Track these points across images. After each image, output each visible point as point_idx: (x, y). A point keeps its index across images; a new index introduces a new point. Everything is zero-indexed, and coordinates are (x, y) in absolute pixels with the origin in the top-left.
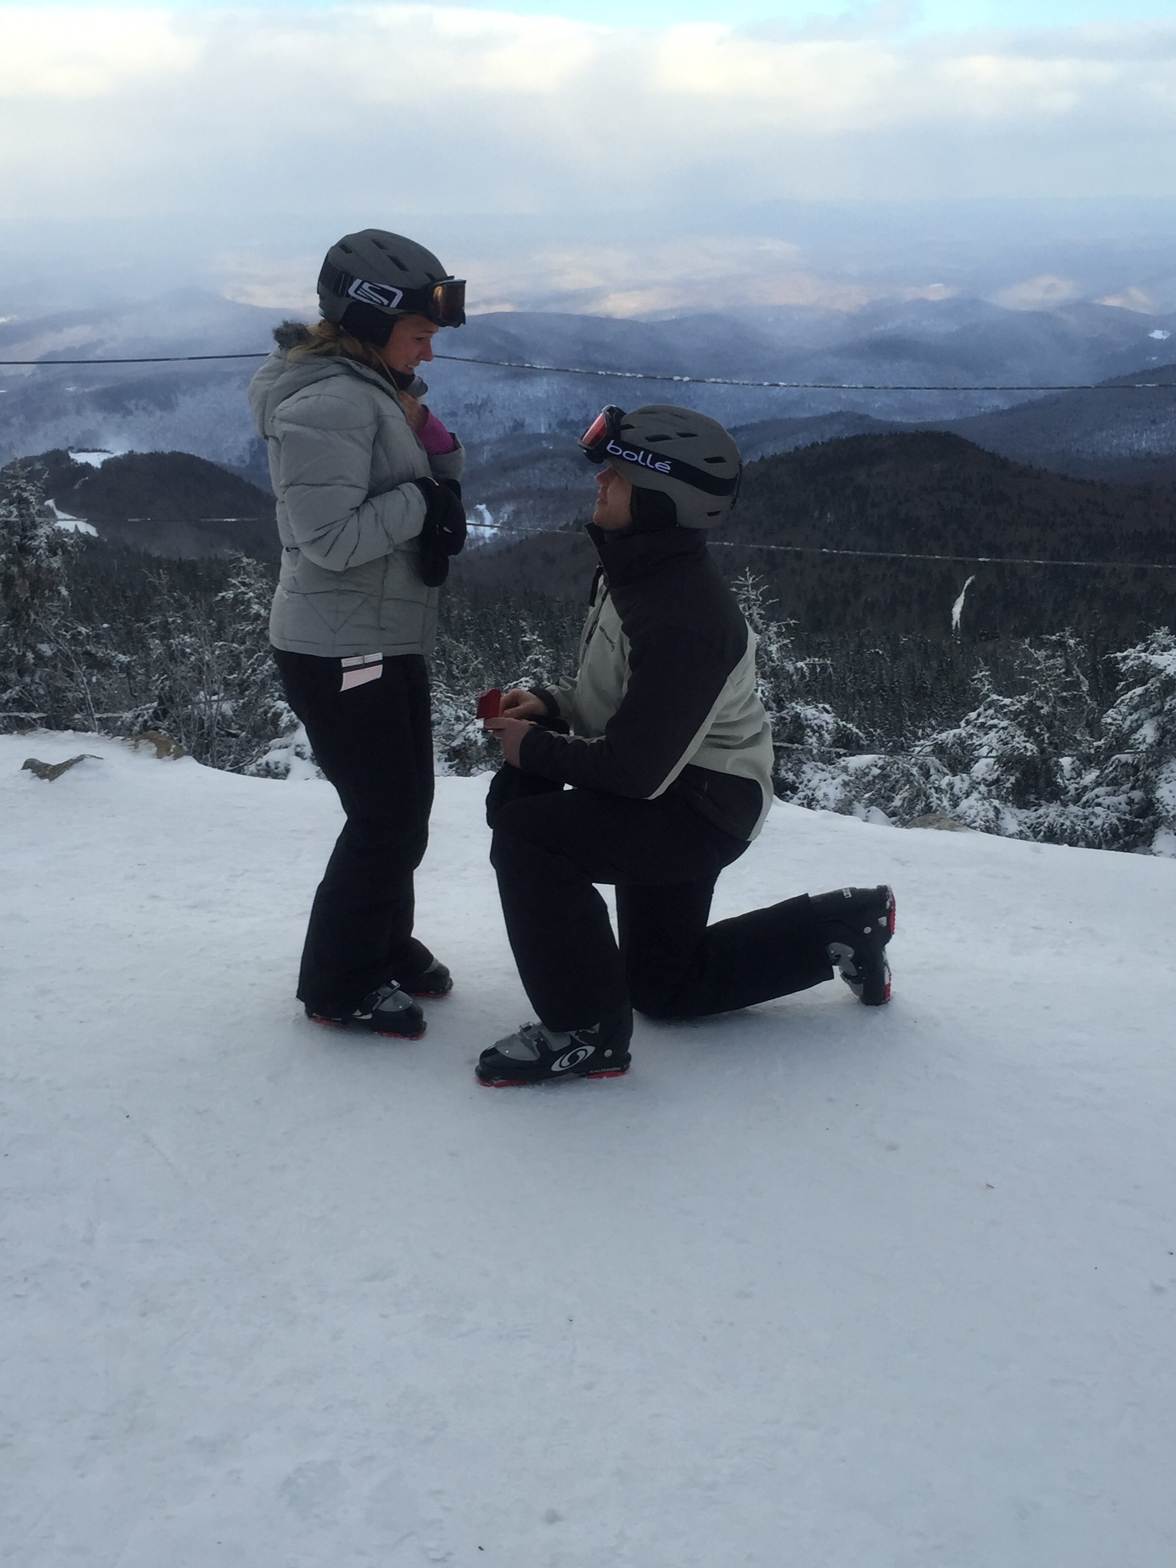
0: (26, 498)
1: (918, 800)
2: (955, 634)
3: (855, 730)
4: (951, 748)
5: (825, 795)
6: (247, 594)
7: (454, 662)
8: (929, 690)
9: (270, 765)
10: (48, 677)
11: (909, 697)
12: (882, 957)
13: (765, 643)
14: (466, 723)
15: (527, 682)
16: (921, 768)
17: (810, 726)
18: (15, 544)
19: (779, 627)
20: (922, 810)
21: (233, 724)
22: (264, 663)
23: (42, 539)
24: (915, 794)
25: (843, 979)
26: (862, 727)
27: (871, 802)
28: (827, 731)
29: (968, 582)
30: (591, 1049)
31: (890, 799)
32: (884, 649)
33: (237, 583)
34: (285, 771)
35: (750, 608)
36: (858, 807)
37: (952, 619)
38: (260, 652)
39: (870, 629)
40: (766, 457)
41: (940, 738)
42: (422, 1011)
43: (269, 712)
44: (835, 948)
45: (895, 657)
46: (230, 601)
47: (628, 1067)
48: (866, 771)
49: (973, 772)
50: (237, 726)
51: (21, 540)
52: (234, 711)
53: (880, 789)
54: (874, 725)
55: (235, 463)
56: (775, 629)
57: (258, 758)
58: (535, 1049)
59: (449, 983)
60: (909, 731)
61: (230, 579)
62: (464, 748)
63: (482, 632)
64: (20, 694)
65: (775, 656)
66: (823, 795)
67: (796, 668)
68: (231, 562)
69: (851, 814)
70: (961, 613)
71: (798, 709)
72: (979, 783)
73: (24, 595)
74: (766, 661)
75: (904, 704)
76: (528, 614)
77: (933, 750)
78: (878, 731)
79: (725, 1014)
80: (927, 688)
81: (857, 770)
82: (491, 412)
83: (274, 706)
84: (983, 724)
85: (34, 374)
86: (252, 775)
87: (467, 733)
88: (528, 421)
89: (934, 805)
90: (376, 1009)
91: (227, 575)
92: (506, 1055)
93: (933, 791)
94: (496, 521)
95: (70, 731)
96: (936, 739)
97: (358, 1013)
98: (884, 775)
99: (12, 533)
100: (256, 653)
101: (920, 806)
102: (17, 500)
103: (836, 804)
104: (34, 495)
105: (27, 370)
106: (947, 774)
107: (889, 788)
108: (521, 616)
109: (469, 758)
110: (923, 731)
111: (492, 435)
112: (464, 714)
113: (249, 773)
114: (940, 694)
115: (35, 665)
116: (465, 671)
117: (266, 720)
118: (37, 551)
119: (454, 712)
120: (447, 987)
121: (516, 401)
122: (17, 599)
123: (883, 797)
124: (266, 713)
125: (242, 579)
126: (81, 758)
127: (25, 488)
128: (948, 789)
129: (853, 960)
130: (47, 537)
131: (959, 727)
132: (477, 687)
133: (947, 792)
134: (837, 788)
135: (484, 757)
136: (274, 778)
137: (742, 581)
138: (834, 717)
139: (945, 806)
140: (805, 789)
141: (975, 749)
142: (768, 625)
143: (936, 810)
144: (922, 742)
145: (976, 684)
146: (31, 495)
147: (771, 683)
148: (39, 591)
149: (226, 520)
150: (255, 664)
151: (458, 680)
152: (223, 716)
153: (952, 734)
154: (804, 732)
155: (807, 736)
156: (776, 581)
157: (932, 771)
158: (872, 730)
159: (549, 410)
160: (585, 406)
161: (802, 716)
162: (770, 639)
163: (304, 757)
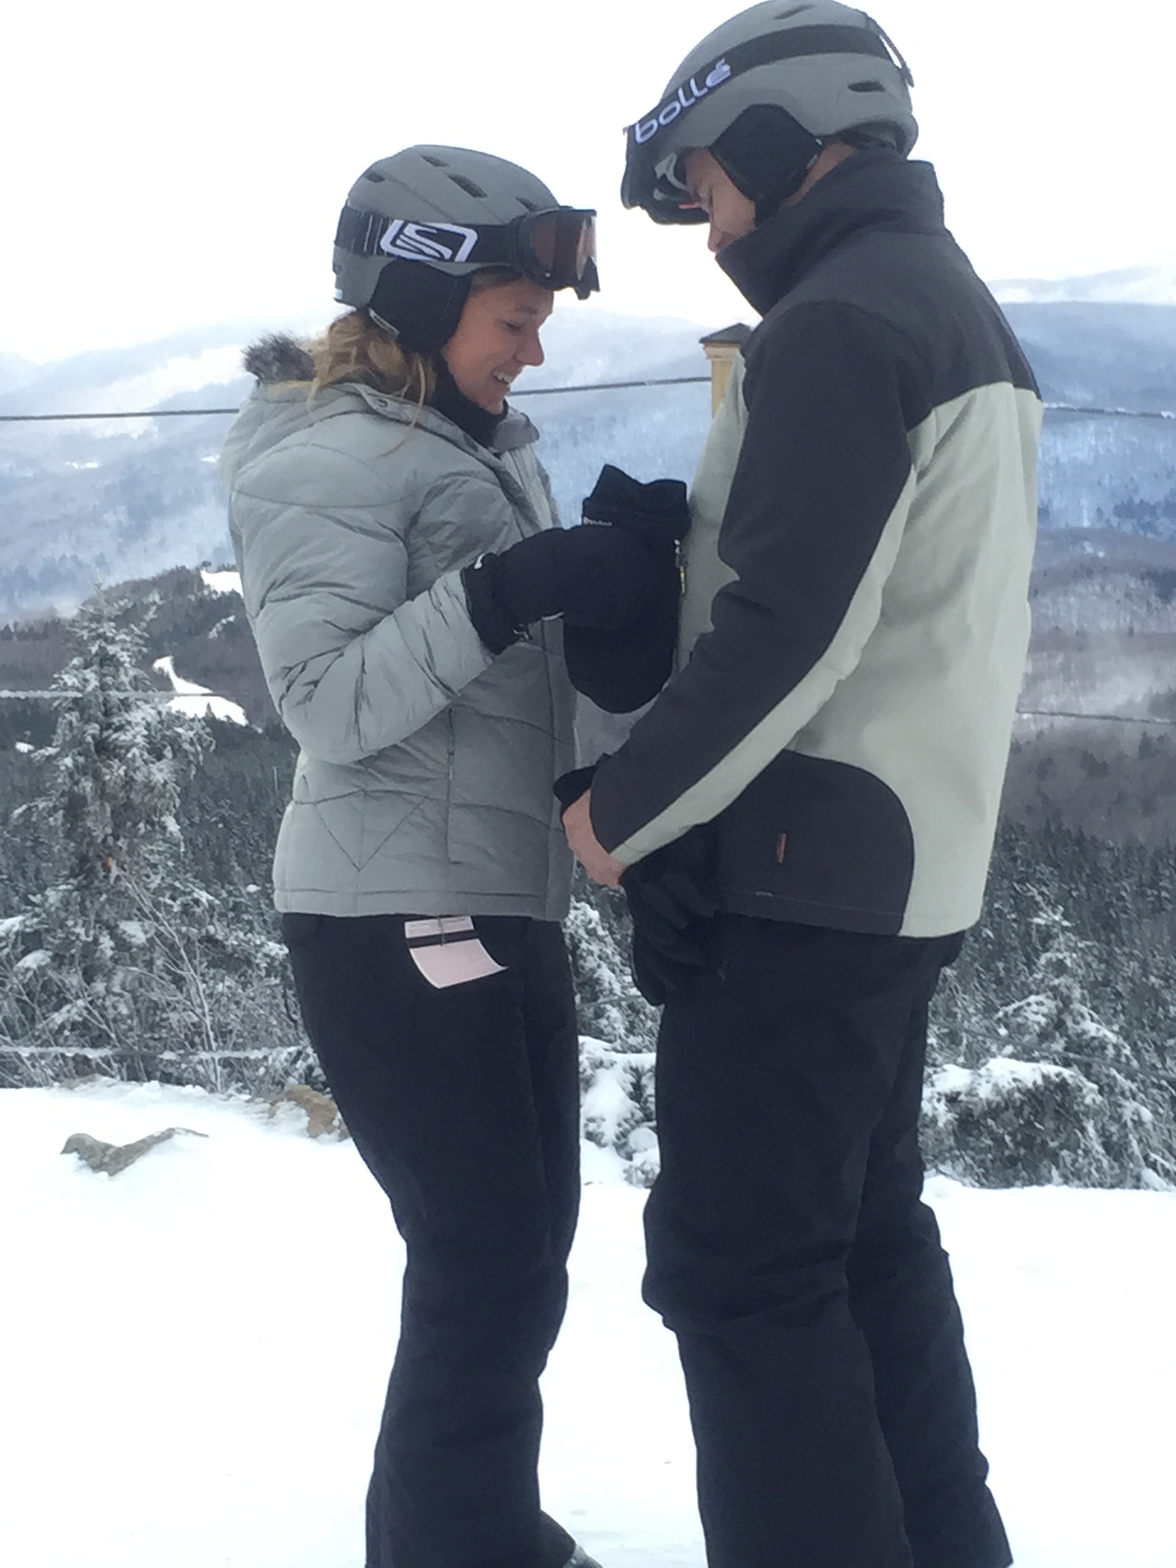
0: (114, 656)
10: (137, 984)
15: (1040, 1004)
18: (89, 739)
23: (137, 729)
51: (102, 730)
64: (85, 1013)
73: (100, 830)
85: (147, 434)
88: (1056, 504)
95: (155, 1083)
99: (86, 719)
102: (97, 659)
104: (128, 650)
105: (136, 427)
115: (115, 960)
118: (128, 751)
122: (87, 840)
126: (168, 1135)
127: (113, 638)
130: (148, 726)
146: (123, 650)
148: (129, 824)
159: (1099, 483)
163: (603, 1141)
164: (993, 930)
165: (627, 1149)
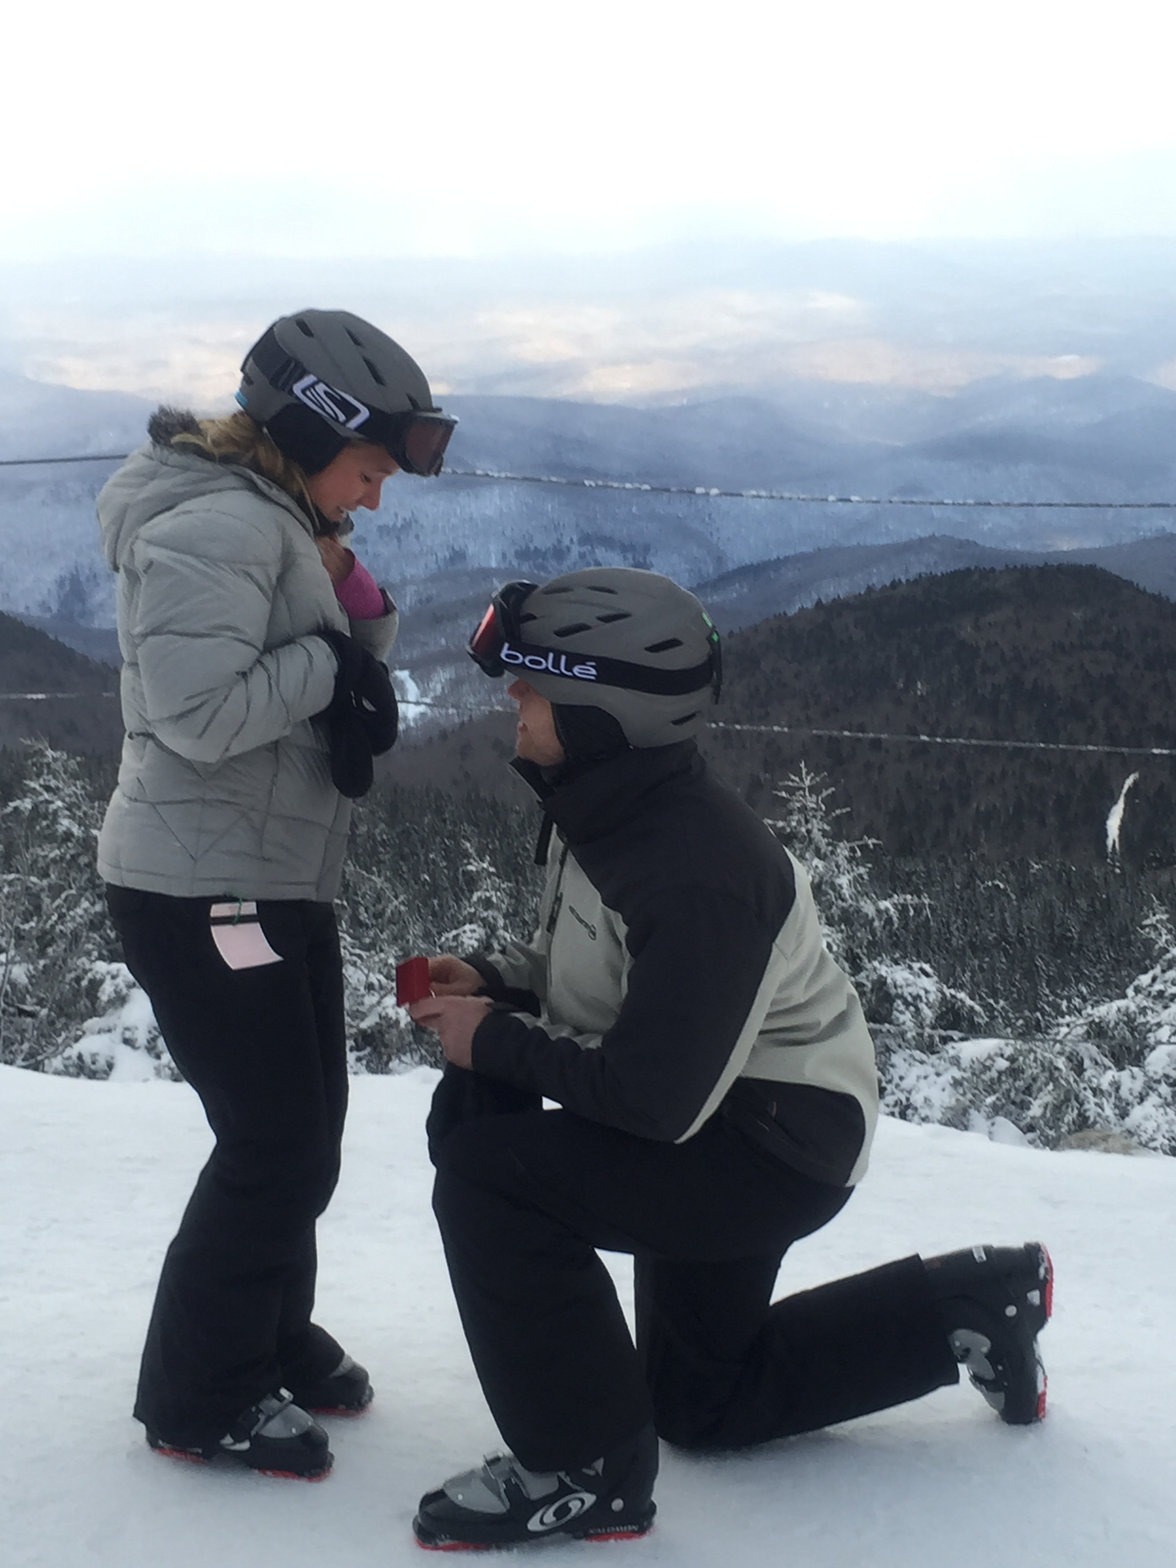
1: (1067, 1107)
2: (1112, 859)
3: (969, 1002)
4: (1115, 1028)
5: (926, 1100)
6: (52, 802)
7: (362, 902)
8: (1075, 942)
9: (84, 1058)
11: (1045, 952)
12: (1033, 1351)
13: (831, 873)
14: (382, 993)
15: (473, 931)
16: (1069, 1059)
17: (901, 997)
19: (852, 850)
20: (1074, 1122)
21: (28, 996)
22: (77, 904)
24: (1062, 1097)
25: (974, 1384)
26: (977, 997)
27: (996, 1110)
28: (926, 1004)
29: (1129, 782)
30: (590, 1499)
31: (1024, 1106)
32: (1007, 881)
33: (38, 787)
34: (106, 1068)
35: (807, 821)
36: (977, 1117)
37: (1107, 836)
38: (71, 888)
39: (985, 850)
40: (824, 602)
41: (1098, 1014)
42: (327, 1437)
43: (83, 978)
44: (962, 1337)
45: (1024, 892)
46: (27, 814)
47: (650, 1524)
48: (988, 1063)
49: (1149, 1064)
50: (35, 1000)
52: (30, 977)
53: (1009, 1091)
54: (994, 994)
55: (35, 612)
56: (846, 853)
57: (66, 1047)
58: (503, 1495)
59: (367, 1392)
60: (1048, 1003)
61: (27, 782)
62: (380, 1032)
63: (403, 858)
65: (846, 892)
66: (923, 1099)
67: (878, 911)
68: (27, 756)
69: (966, 1128)
70: (1122, 828)
71: (883, 970)
72: (1158, 1082)
74: (834, 899)
75: (1039, 963)
76: (473, 831)
77: (1088, 1032)
78: (1002, 1003)
79: (792, 1438)
80: (1072, 938)
81: (973, 1062)
82: (417, 537)
83: (91, 970)
84: (1161, 993)
86: (57, 1073)
87: (384, 1008)
88: (471, 549)
89: (1091, 1114)
90: (257, 1433)
91: (20, 775)
92: (456, 1502)
93: (1089, 1093)
94: (424, 694)
96: (1090, 1015)
97: (228, 1440)
98: (1014, 1070)
100: (65, 890)
101: (1070, 1116)
103: (943, 1113)
106: (1110, 1068)
107: (1023, 1089)
108: (463, 833)
109: (386, 1046)
110: (1069, 1001)
111: (416, 570)
112: (379, 981)
113: (52, 1070)
114: (1093, 947)
116: (378, 915)
117: (78, 990)
119: (364, 978)
120: (366, 1398)
121: (453, 520)
123: (1014, 1103)
124: (78, 980)
125: (44, 780)
128: (1112, 1090)
129: (988, 1356)
131: (1124, 996)
132: (395, 939)
133: (1110, 1095)
134: (944, 1090)
135: (410, 1043)
136: (90, 1078)
137: (793, 781)
138: (937, 982)
139: (1107, 1117)
140: (895, 1090)
141: (1150, 1031)
142: (835, 847)
143: (1095, 1122)
144: (1068, 1019)
145: (1149, 933)
147: (842, 931)
149: (29, 696)
150: (63, 906)
151: (367, 927)
152: (13, 985)
153: (1115, 1008)
154: (892, 1005)
155: (897, 1010)
156: (842, 781)
157: (1087, 1063)
158: (991, 1001)
159: (503, 533)
160: (556, 528)
161: (889, 981)
162: (838, 866)
163: (137, 1045)
164: (429, 876)
165: (157, 1051)
